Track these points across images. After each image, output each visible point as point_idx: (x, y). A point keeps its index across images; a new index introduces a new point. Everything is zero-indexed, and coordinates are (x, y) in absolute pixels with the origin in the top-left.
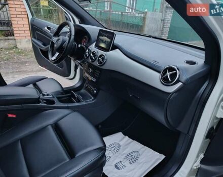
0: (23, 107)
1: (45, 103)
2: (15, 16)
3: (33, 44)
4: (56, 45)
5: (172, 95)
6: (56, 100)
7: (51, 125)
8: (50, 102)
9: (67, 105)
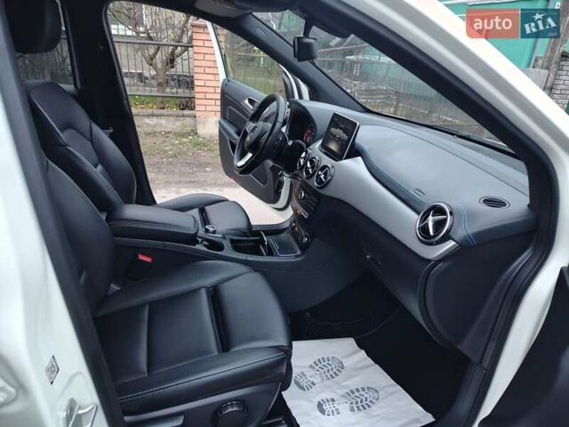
0: (165, 245)
1: (206, 246)
2: (201, 70)
3: (220, 132)
4: (248, 139)
5: (434, 265)
6: (227, 244)
7: (208, 289)
8: (216, 246)
9: (245, 258)
